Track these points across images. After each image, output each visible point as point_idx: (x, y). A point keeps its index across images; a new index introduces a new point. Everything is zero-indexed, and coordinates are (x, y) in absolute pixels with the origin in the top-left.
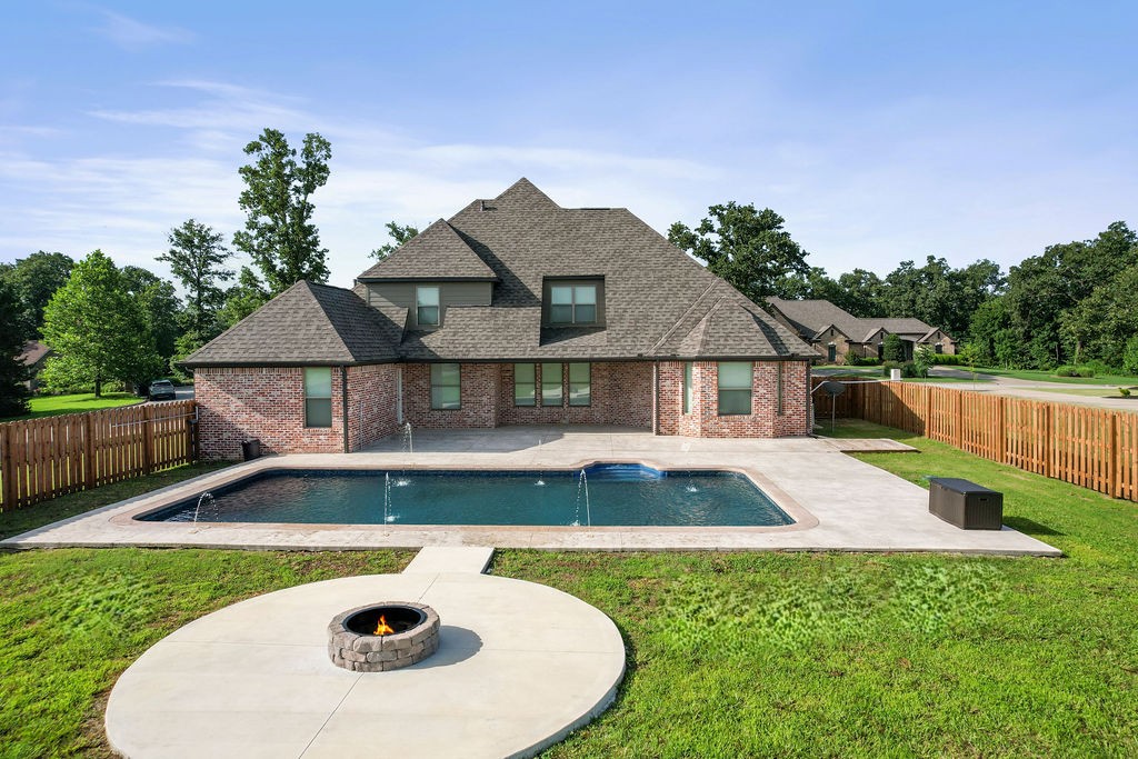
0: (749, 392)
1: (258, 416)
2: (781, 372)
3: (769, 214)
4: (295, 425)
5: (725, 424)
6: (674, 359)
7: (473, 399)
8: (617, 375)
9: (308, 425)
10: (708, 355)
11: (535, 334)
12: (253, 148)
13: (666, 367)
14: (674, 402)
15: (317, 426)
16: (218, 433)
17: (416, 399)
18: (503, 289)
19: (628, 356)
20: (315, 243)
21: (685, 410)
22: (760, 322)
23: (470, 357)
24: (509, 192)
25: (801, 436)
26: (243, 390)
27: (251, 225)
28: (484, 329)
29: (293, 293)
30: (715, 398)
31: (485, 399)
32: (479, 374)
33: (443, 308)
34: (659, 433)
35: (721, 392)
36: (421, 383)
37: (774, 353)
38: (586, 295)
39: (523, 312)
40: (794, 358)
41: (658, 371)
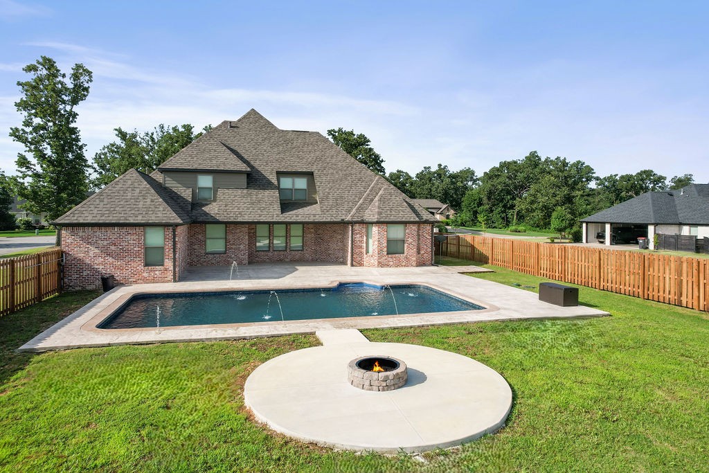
0: (403, 241)
1: (111, 260)
2: (419, 230)
3: (361, 136)
4: (138, 265)
5: (391, 260)
6: (362, 222)
7: (234, 247)
8: (320, 232)
9: (146, 265)
10: (382, 220)
11: (277, 206)
12: (31, 68)
13: (357, 227)
14: (361, 247)
15: (154, 266)
16: (80, 271)
17: (196, 247)
18: (254, 179)
19: (335, 220)
20: (77, 140)
21: (367, 252)
22: (406, 202)
23: (238, 220)
24: (244, 117)
25: (428, 265)
26: (99, 242)
28: (245, 203)
29: (128, 177)
30: (385, 244)
31: (242, 247)
32: (238, 231)
33: (215, 189)
34: (352, 265)
35: (389, 241)
36: (200, 236)
37: (417, 219)
38: (301, 183)
39: (267, 192)
40: (426, 222)
41: (352, 229)
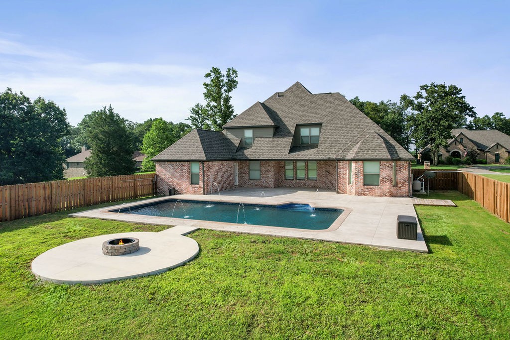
0: (378, 175)
1: (175, 180)
2: (396, 166)
4: (187, 183)
5: (366, 190)
6: (344, 160)
7: (265, 176)
8: (328, 167)
9: (192, 183)
10: (357, 158)
11: (288, 149)
12: (208, 75)
13: (341, 163)
14: (345, 179)
15: (196, 184)
16: (163, 186)
17: (243, 175)
18: (278, 129)
19: (325, 158)
21: (349, 183)
24: (290, 88)
25: (406, 197)
26: (171, 170)
27: (208, 106)
28: (268, 147)
29: (191, 134)
30: (362, 177)
31: (270, 176)
32: (267, 165)
33: (254, 138)
34: (338, 193)
35: (365, 175)
36: (245, 169)
37: (389, 157)
38: (315, 131)
39: (285, 139)
40: (400, 160)
41: (337, 165)
